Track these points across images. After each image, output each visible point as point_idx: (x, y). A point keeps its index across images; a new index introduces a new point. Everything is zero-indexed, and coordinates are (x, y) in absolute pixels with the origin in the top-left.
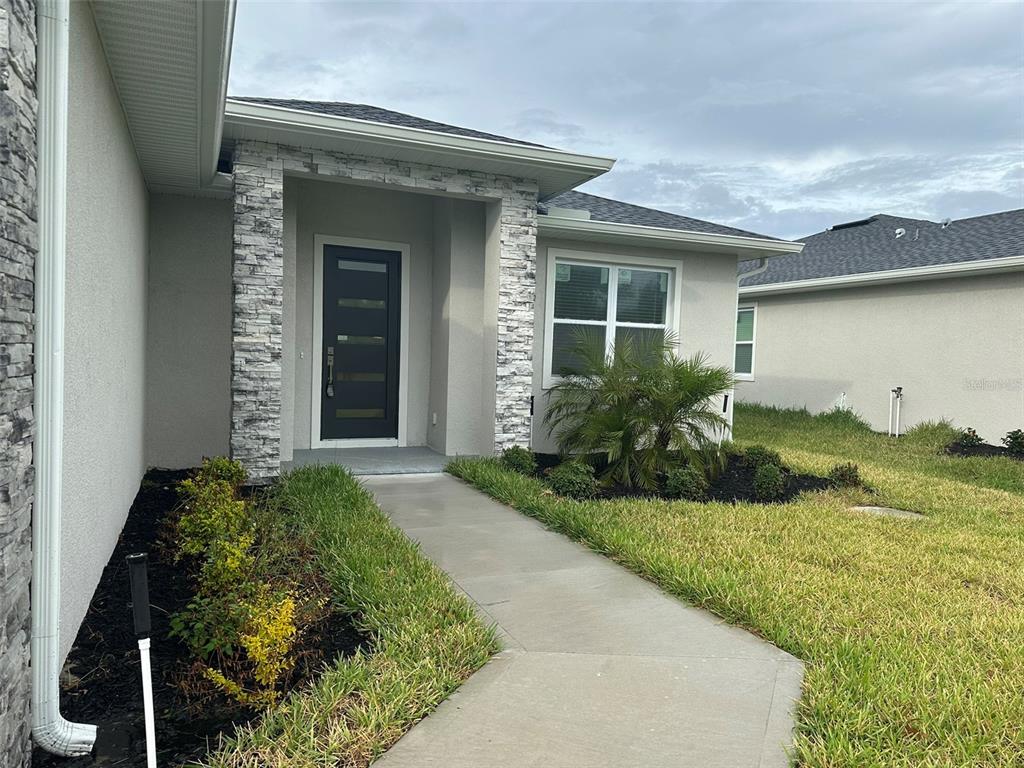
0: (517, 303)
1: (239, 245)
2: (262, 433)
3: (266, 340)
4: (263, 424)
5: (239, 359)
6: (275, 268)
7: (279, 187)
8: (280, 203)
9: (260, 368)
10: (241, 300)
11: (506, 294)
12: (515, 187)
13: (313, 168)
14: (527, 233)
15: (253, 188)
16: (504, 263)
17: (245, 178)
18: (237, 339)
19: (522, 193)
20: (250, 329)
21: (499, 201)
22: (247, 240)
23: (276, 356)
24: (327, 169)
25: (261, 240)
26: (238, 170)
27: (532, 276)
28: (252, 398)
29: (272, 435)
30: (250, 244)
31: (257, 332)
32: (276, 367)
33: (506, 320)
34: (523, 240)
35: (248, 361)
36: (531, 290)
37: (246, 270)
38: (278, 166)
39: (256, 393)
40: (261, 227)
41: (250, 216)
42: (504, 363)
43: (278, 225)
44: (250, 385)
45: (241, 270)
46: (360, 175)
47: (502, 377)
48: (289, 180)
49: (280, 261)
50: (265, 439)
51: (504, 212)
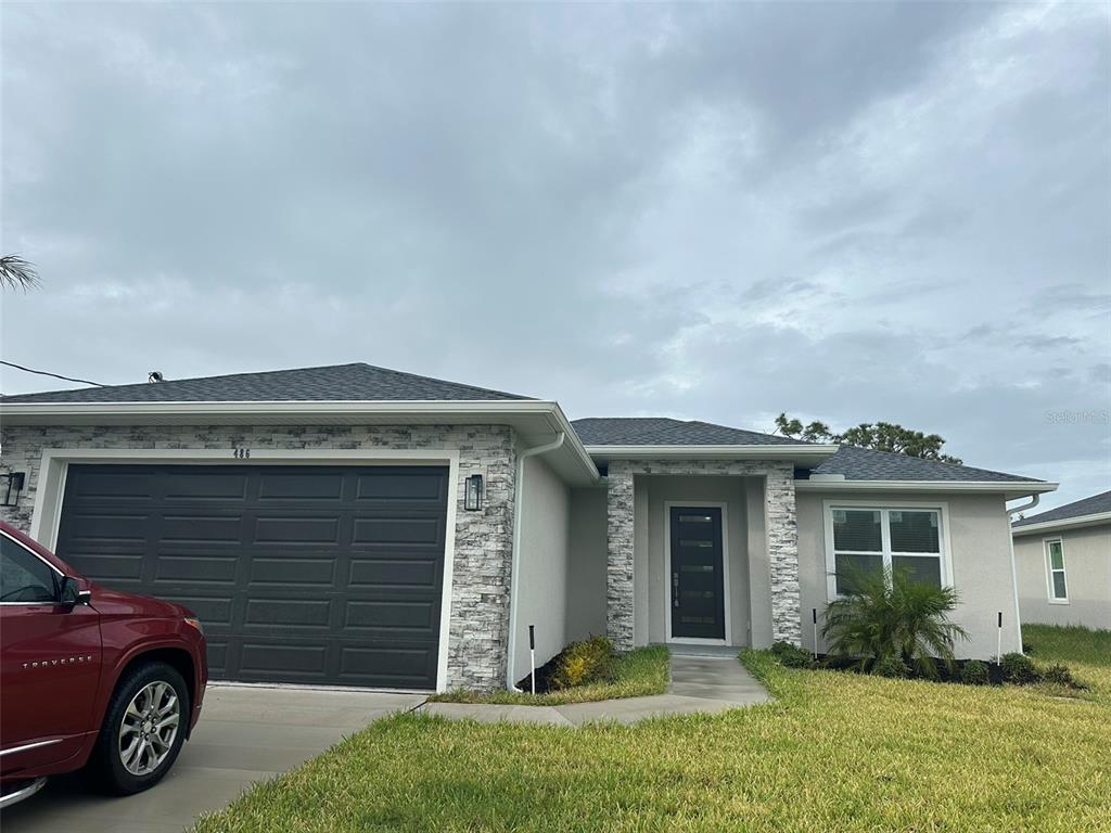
0: (783, 542)
1: (610, 516)
2: (623, 623)
3: (624, 569)
4: (623, 618)
5: (611, 579)
6: (629, 527)
7: (631, 483)
8: (631, 492)
9: (621, 584)
10: (612, 546)
11: (774, 536)
12: (775, 466)
13: (649, 470)
14: (787, 495)
15: (617, 485)
16: (771, 515)
17: (614, 480)
18: (609, 568)
19: (781, 469)
20: (615, 562)
21: (765, 476)
22: (614, 513)
23: (629, 578)
24: (655, 471)
25: (622, 513)
26: (609, 476)
27: (793, 523)
28: (617, 602)
29: (628, 625)
30: (616, 514)
31: (620, 564)
32: (630, 584)
33: (776, 553)
34: (784, 499)
35: (615, 581)
36: (794, 532)
37: (614, 530)
38: (630, 472)
39: (619, 599)
40: (622, 505)
41: (616, 500)
42: (777, 583)
43: (630, 503)
44: (616, 595)
45: (611, 529)
46: (674, 471)
47: (775, 593)
48: (637, 478)
49: (632, 523)
50: (624, 627)
51: (769, 482)
